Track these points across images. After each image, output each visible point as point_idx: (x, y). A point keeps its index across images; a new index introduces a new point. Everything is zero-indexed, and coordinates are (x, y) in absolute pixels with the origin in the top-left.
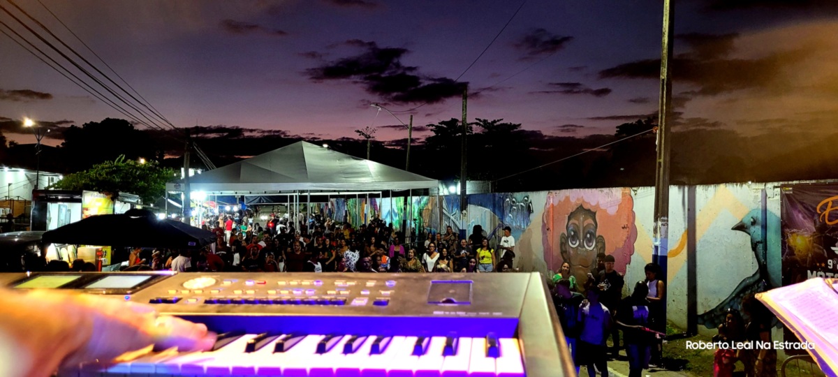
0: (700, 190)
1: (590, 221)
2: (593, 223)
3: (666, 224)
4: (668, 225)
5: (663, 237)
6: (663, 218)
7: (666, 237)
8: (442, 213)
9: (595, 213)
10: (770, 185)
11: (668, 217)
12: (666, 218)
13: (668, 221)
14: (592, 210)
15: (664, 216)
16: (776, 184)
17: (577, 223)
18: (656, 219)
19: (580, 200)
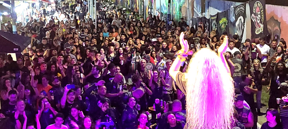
1: (277, 28)
9: (280, 23)
17: (270, 28)
19: (274, 12)
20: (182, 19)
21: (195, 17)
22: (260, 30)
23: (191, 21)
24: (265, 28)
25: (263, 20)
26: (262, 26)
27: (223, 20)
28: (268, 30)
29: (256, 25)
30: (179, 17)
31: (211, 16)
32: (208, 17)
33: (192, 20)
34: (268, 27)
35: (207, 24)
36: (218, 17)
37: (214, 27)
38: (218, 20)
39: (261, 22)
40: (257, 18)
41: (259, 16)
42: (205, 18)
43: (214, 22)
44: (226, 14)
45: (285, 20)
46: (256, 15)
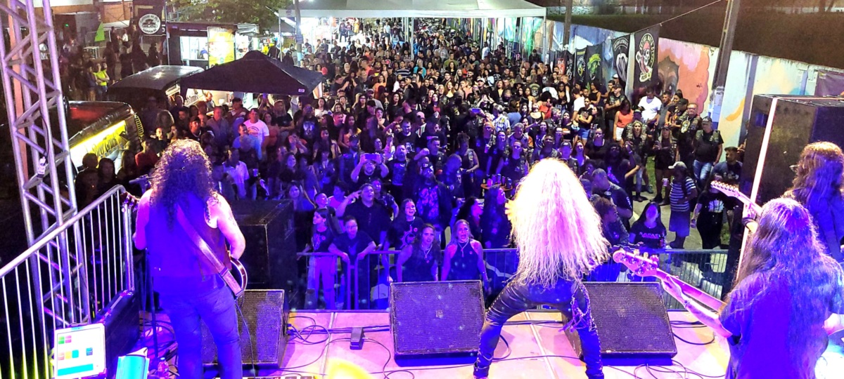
0: (761, 59)
1: (673, 73)
2: (676, 76)
3: (721, 92)
4: (723, 94)
5: (717, 105)
6: (718, 87)
7: (720, 105)
8: (551, 41)
9: (678, 67)
10: (811, 67)
11: (724, 86)
12: (722, 87)
13: (724, 90)
14: (677, 63)
15: (721, 86)
16: (816, 67)
17: (662, 72)
18: (714, 87)
19: (668, 51)
20: (535, 51)
21: (553, 49)
22: (646, 76)
23: (547, 56)
24: (655, 73)
25: (652, 62)
26: (650, 70)
27: (594, 57)
28: (659, 75)
29: (642, 68)
30: (530, 48)
31: (578, 50)
32: (572, 51)
33: (550, 54)
34: (659, 71)
35: (571, 61)
36: (588, 52)
37: (580, 66)
38: (586, 57)
39: (649, 64)
40: (644, 58)
41: (648, 55)
42: (568, 52)
43: (581, 59)
44: (599, 49)
45: (685, 63)
46: (643, 53)
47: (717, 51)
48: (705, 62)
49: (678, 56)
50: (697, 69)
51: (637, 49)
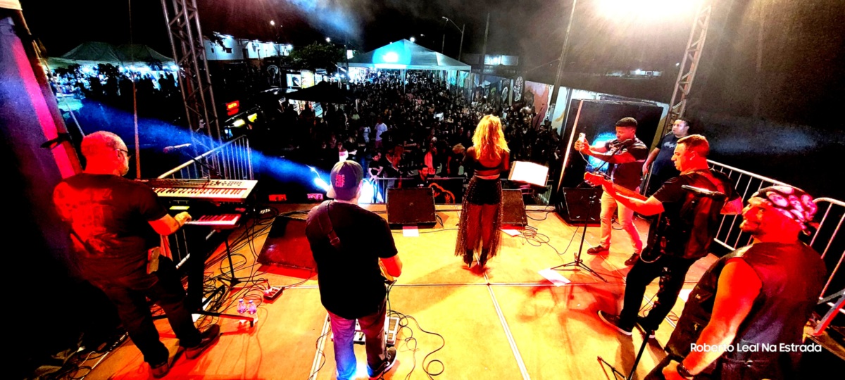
0: (574, 91)
1: (532, 97)
2: (533, 99)
3: (554, 107)
5: (551, 112)
6: (553, 104)
7: (553, 112)
8: (473, 82)
9: (534, 95)
10: (599, 94)
11: (555, 104)
14: (533, 93)
16: (600, 94)
18: (550, 104)
19: (530, 87)
21: (474, 87)
22: (518, 98)
24: (522, 97)
25: (521, 91)
26: (520, 95)
27: (494, 89)
29: (516, 95)
31: (486, 86)
32: (483, 87)
33: (472, 89)
34: (525, 96)
35: (482, 91)
36: (491, 87)
38: (490, 89)
39: (520, 93)
41: (519, 88)
42: (481, 87)
43: (488, 90)
44: (496, 85)
45: (537, 93)
46: (517, 87)
47: (553, 87)
48: (547, 92)
49: (534, 90)
50: (543, 96)
51: (514, 85)
